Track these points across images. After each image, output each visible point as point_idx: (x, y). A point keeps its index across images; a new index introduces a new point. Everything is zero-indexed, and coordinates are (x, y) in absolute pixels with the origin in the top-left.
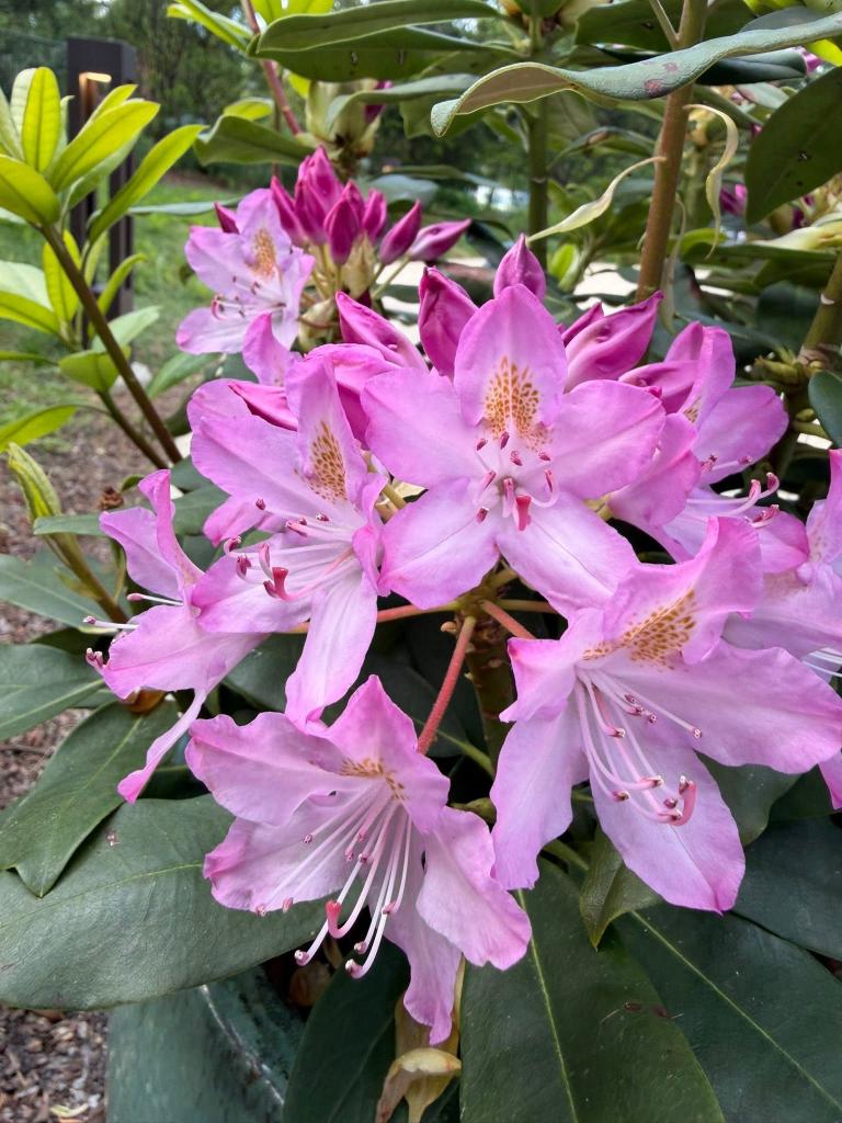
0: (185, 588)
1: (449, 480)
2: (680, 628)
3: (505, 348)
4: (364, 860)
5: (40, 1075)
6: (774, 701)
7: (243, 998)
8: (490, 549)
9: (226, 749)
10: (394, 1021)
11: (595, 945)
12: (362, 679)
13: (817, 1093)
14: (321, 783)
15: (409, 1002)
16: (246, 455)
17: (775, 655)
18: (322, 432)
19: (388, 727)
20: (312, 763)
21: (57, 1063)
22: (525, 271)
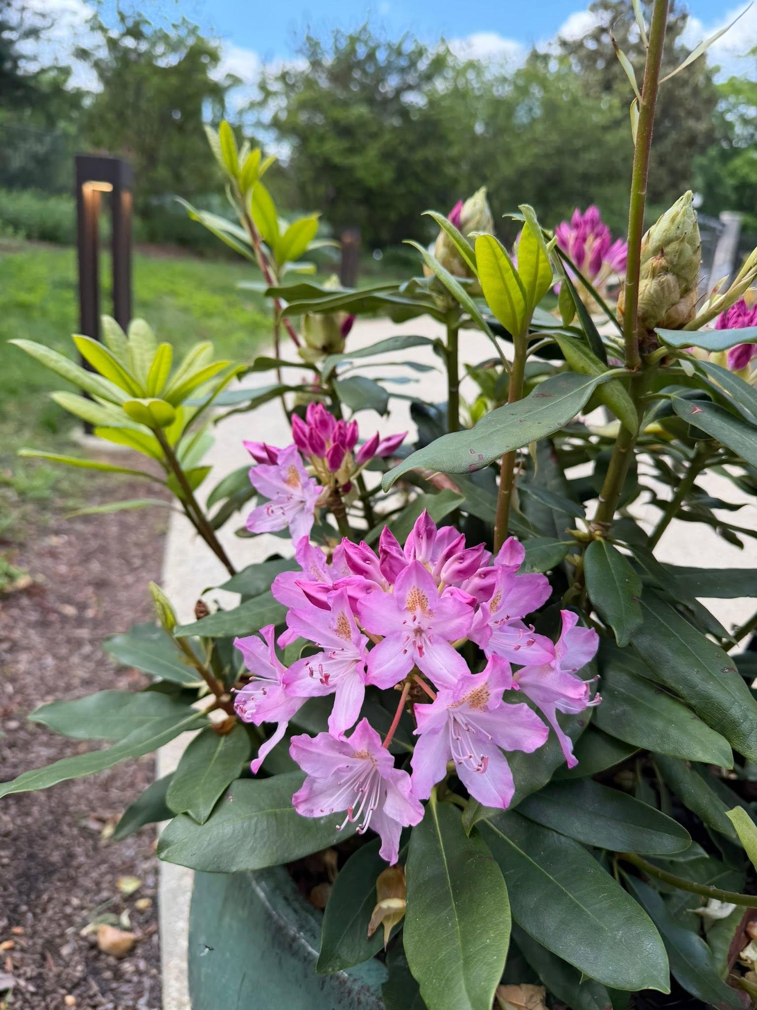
0: (279, 676)
1: (393, 633)
2: (485, 696)
3: (414, 582)
4: (362, 791)
5: (114, 995)
6: (522, 725)
7: (286, 899)
8: (411, 661)
9: (305, 747)
10: (376, 888)
11: (468, 835)
12: (360, 719)
13: (570, 898)
14: (343, 761)
15: (382, 852)
16: (309, 621)
17: (523, 706)
18: (342, 615)
19: (371, 737)
20: (340, 753)
21: (125, 988)
22: (427, 526)
